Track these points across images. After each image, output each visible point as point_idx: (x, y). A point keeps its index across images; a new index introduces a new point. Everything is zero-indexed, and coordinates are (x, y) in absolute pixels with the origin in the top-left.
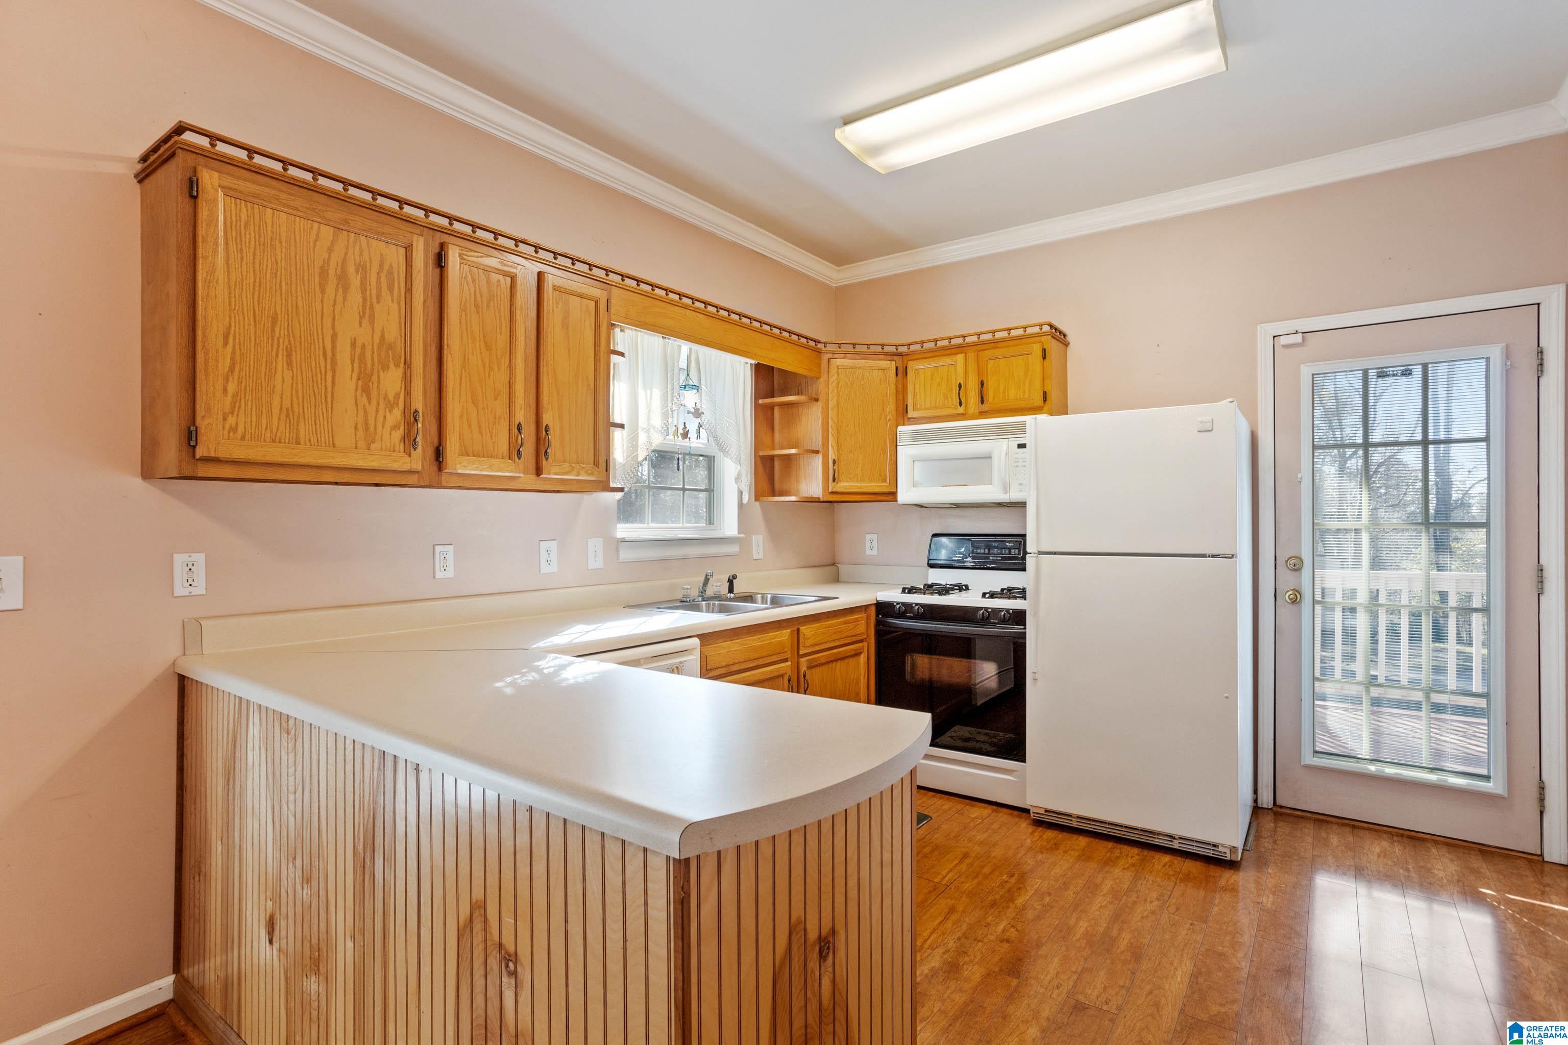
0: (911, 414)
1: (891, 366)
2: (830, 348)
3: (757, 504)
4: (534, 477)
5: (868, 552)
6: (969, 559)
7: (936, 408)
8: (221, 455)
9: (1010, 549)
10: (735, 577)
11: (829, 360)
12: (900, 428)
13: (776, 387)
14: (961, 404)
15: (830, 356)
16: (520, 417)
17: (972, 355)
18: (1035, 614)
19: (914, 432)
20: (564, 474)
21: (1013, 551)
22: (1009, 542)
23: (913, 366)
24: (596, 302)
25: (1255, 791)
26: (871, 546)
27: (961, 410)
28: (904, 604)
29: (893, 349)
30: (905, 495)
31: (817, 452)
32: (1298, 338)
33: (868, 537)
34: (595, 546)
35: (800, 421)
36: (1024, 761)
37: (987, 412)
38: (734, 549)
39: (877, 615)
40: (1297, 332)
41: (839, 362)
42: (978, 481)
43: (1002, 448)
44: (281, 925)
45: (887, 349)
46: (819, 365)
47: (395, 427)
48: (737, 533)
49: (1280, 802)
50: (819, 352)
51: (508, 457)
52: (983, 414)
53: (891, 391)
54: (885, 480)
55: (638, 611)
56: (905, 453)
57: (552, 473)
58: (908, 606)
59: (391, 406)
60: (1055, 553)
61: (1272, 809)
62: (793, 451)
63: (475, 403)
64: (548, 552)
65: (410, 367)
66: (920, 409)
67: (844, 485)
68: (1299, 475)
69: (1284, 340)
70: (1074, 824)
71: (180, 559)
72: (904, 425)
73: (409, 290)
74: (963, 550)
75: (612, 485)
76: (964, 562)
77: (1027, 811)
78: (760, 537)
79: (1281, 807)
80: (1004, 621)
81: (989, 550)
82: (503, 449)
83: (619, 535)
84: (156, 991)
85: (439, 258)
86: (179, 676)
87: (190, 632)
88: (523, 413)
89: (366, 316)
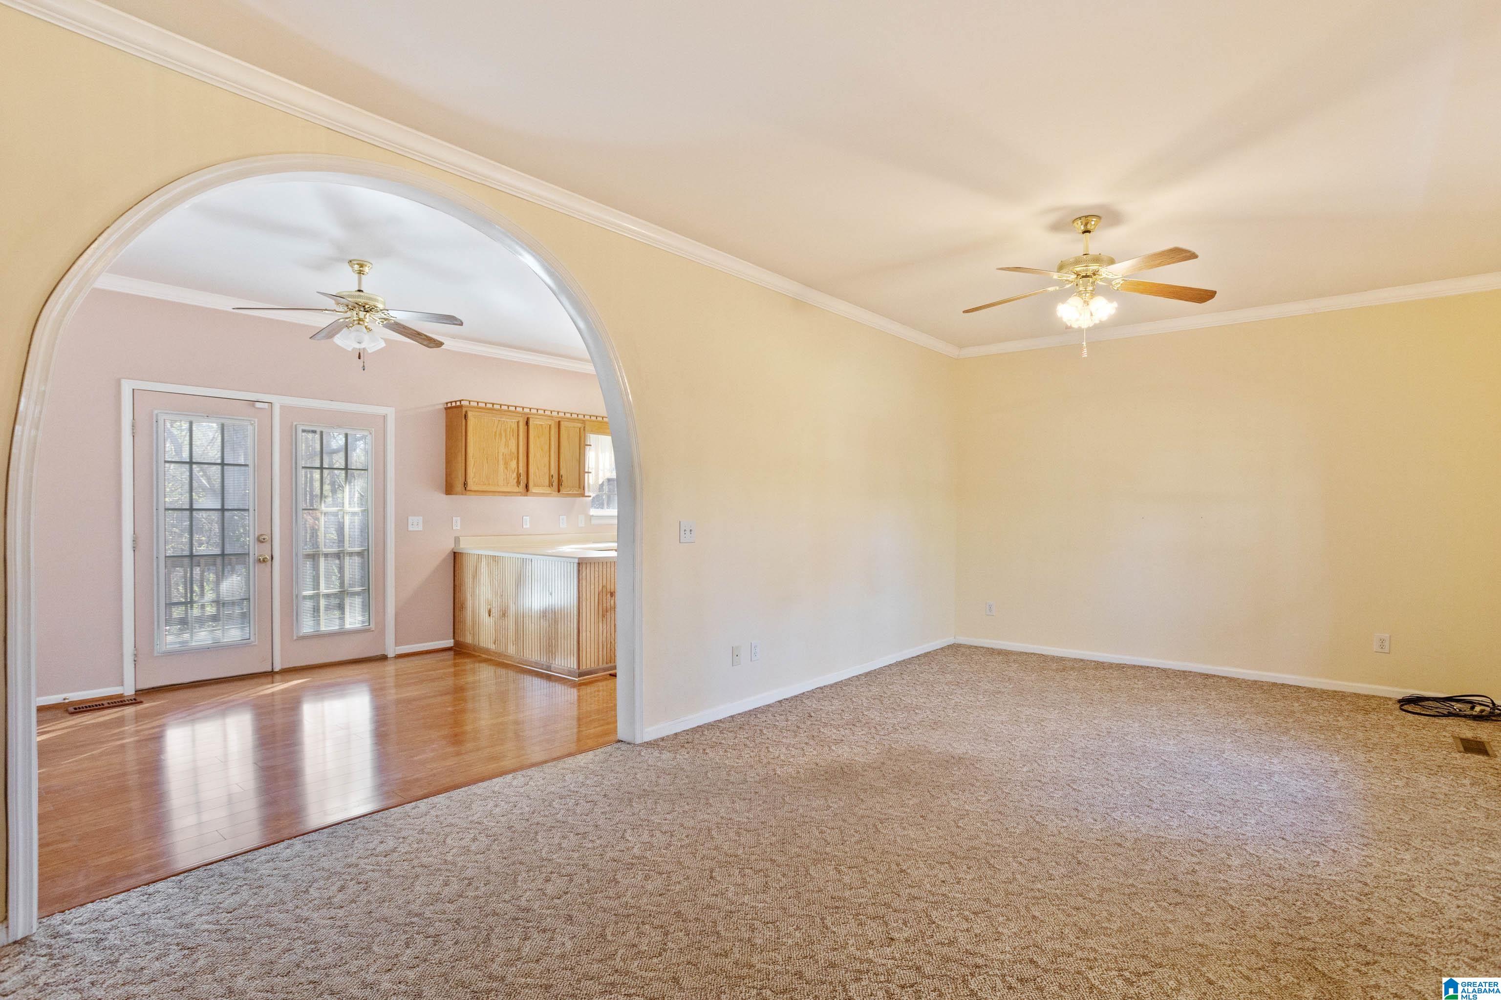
4: (557, 492)
8: (472, 489)
16: (552, 473)
20: (568, 491)
24: (581, 428)
34: (584, 519)
44: (493, 611)
47: (514, 479)
51: (549, 486)
57: (563, 491)
59: (514, 472)
63: (538, 469)
64: (563, 519)
65: (519, 460)
71: (455, 519)
73: (518, 435)
75: (586, 495)
82: (547, 483)
83: (591, 514)
84: (450, 643)
85: (527, 423)
86: (455, 553)
87: (457, 540)
88: (554, 472)
89: (507, 445)
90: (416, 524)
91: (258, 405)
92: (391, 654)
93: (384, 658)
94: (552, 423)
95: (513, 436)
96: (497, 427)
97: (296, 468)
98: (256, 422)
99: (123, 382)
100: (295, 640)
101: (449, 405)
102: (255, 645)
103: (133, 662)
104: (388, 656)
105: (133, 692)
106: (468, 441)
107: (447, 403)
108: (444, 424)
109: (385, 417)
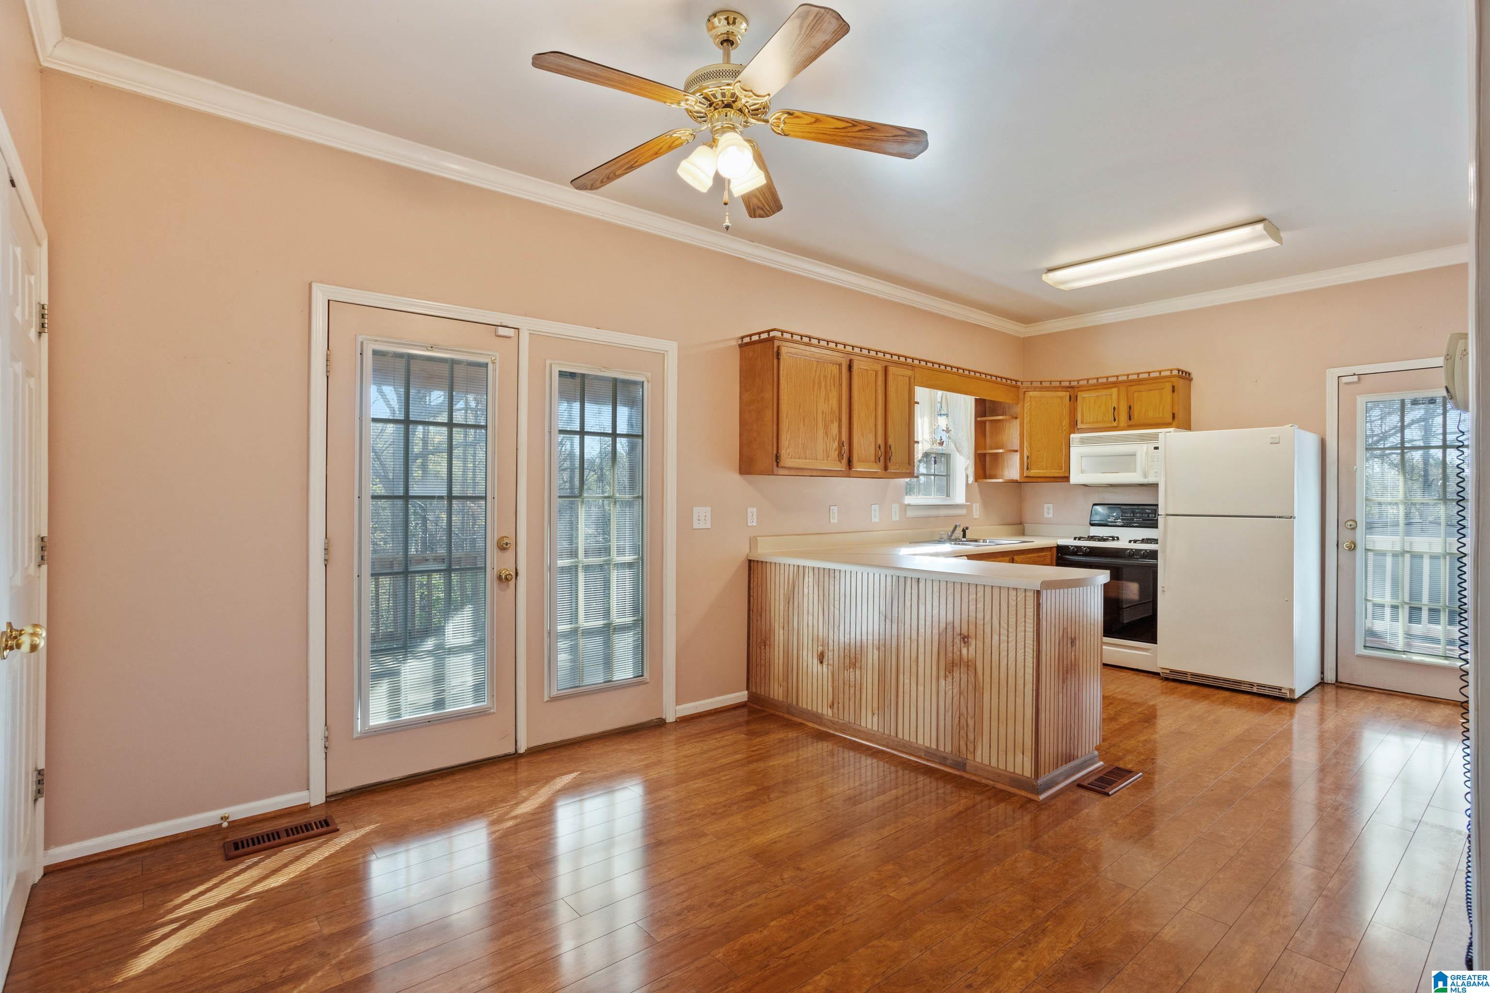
0: (1080, 426)
1: (1066, 395)
2: (1025, 384)
3: (976, 483)
4: (884, 471)
5: (1046, 515)
6: (1119, 520)
7: (1097, 422)
8: (785, 465)
9: (1148, 514)
10: (967, 528)
11: (1025, 392)
12: (1072, 436)
13: (987, 409)
14: (1115, 420)
15: (1024, 390)
17: (1123, 389)
18: (1164, 552)
19: (1082, 438)
20: (896, 470)
21: (1150, 515)
22: (1148, 509)
23: (1081, 395)
24: (909, 378)
25: (1322, 673)
26: (1048, 511)
27: (1115, 424)
28: (1076, 547)
29: (1067, 384)
30: (1076, 478)
31: (1016, 451)
32: (1355, 378)
33: (1046, 506)
34: (895, 507)
35: (1004, 431)
36: (1156, 644)
37: (1133, 425)
38: (963, 512)
39: (1057, 554)
40: (1354, 375)
41: (1031, 394)
42: (1127, 469)
43: (1143, 450)
44: (829, 655)
45: (1063, 384)
46: (1018, 396)
47: (835, 450)
48: (964, 502)
49: (1340, 679)
50: (1018, 387)
51: (874, 461)
52: (1130, 427)
53: (1066, 412)
54: (1061, 469)
55: (916, 544)
56: (1076, 451)
57: (890, 469)
58: (1079, 548)
59: (834, 440)
60: (1177, 515)
61: (1334, 684)
62: (1001, 451)
63: (863, 436)
64: (875, 510)
65: (841, 421)
66: (1086, 423)
67: (1034, 472)
68: (1355, 468)
69: (1344, 380)
70: (1189, 679)
71: (750, 510)
72: (1074, 433)
73: (841, 385)
74: (1115, 514)
75: (912, 472)
76: (1116, 522)
77: (1158, 674)
78: (978, 505)
79: (1341, 683)
80: (1144, 557)
81: (1134, 514)
82: (873, 458)
83: (906, 502)
84: (741, 696)
85: (850, 367)
86: (750, 561)
87: (753, 542)
88: (880, 441)
89: (827, 399)
90: (702, 518)
91: (502, 331)
92: (670, 718)
93: (659, 724)
94: (879, 368)
95: (834, 386)
96: (816, 371)
97: (550, 432)
98: (498, 357)
99: (315, 286)
100: (547, 701)
101: (747, 340)
102: (494, 713)
103: (323, 750)
104: (667, 721)
105: (323, 800)
106: (781, 392)
107: (742, 338)
108: (738, 369)
109: (662, 355)
